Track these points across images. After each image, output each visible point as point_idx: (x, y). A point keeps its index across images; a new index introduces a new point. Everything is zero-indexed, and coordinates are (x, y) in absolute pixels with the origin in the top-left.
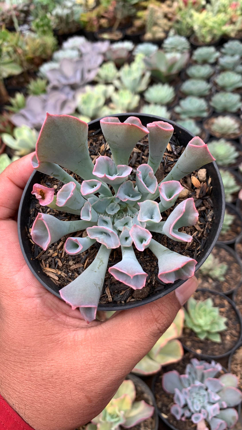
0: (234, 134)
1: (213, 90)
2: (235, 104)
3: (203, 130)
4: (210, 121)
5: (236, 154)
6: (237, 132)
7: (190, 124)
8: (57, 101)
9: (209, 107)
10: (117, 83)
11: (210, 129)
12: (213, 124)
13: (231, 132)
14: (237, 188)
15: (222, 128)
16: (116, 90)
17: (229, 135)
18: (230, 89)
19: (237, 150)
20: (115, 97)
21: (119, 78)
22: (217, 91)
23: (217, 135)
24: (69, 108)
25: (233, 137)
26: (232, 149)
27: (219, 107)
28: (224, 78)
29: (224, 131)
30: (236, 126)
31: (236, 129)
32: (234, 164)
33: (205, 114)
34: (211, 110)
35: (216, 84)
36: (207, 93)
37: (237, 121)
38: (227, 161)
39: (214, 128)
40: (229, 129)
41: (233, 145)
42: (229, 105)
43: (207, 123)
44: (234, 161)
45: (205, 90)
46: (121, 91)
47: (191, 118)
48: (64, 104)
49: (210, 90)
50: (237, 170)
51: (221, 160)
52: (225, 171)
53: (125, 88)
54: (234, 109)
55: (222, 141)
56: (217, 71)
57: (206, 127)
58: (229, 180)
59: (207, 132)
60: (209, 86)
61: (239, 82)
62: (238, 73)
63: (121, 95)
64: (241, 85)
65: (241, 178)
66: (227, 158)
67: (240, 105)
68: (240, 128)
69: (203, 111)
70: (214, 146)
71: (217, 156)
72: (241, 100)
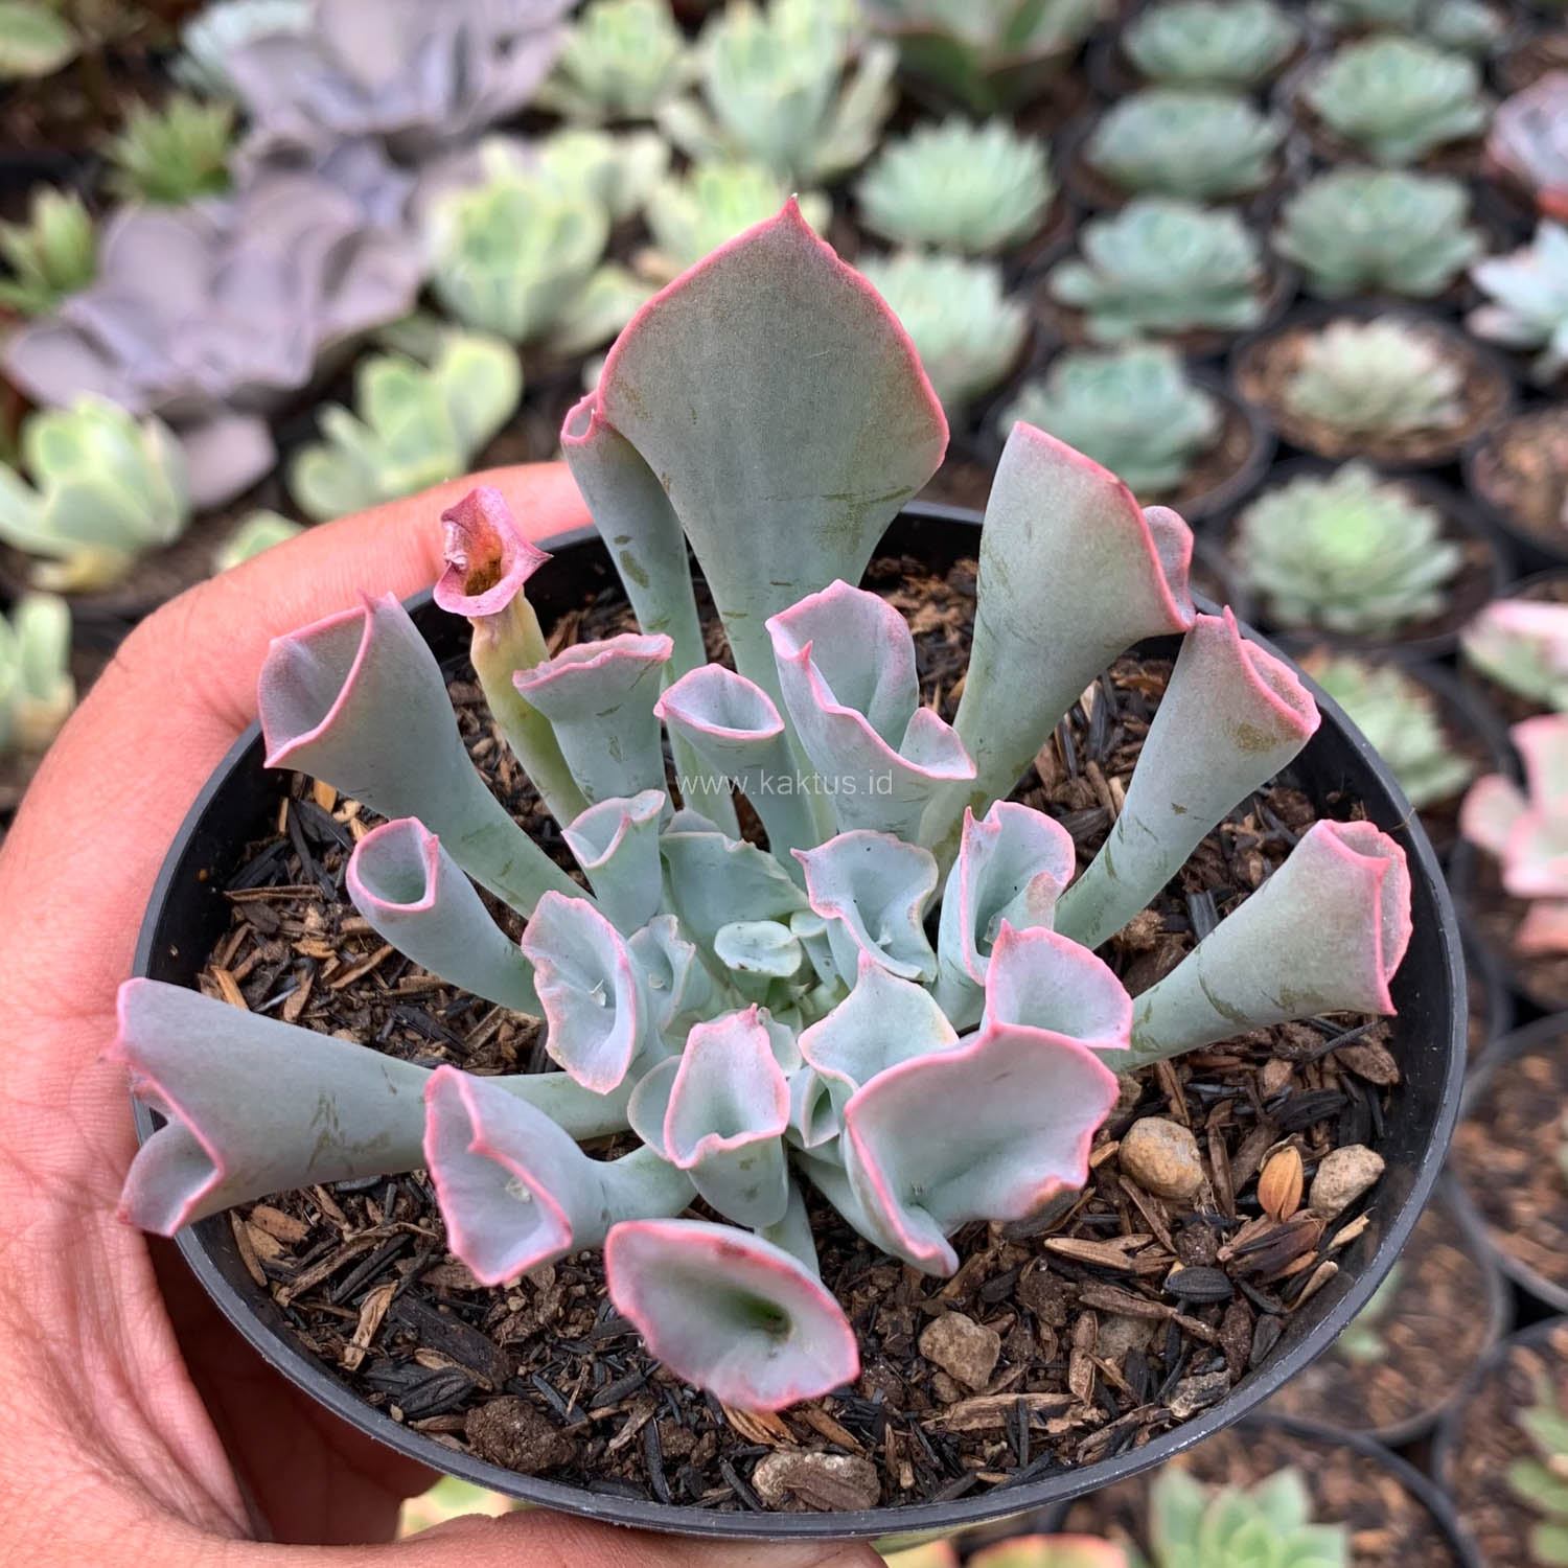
0: (1430, 433)
1: (1295, 158)
2: (1435, 245)
3: (1232, 412)
4: (1278, 355)
5: (1445, 561)
6: (1449, 416)
7: (1150, 375)
8: (298, 242)
9: (1271, 263)
10: (680, 119)
11: (1275, 407)
12: (1294, 370)
13: (1411, 418)
14: (1451, 775)
15: (1352, 399)
16: (680, 162)
17: (1398, 442)
18: (1400, 149)
19: (1450, 532)
20: (673, 208)
21: (696, 92)
22: (1319, 166)
23: (1324, 441)
24: (381, 280)
25: (1421, 451)
26: (1422, 526)
27: (1332, 267)
28: (1359, 77)
29: (1364, 416)
30: (1445, 380)
31: (1438, 402)
32: (1435, 625)
33: (1246, 313)
34: (1283, 284)
35: (1309, 120)
36: (1256, 175)
37: (1446, 353)
38: (1389, 606)
39: (1303, 394)
40: (1400, 399)
41: (1421, 501)
42: (1394, 249)
43: (1260, 369)
44: (1430, 605)
45: (1246, 161)
46: (709, 173)
47: (1153, 335)
48: (344, 256)
49: (1277, 155)
50: (1452, 660)
51: (1349, 601)
52: (1375, 665)
53: (736, 154)
54: (1430, 278)
55: (1356, 479)
56: (1316, 39)
57: (1250, 391)
58: (1401, 726)
59: (1262, 424)
60: (1267, 132)
61: (1455, 105)
62: (1450, 48)
63: (713, 198)
64: (1468, 120)
65: (1476, 708)
66: (1385, 587)
67: (1465, 247)
68: (1463, 395)
69: (1234, 292)
70: (1305, 511)
71: (1324, 577)
72: (1474, 217)
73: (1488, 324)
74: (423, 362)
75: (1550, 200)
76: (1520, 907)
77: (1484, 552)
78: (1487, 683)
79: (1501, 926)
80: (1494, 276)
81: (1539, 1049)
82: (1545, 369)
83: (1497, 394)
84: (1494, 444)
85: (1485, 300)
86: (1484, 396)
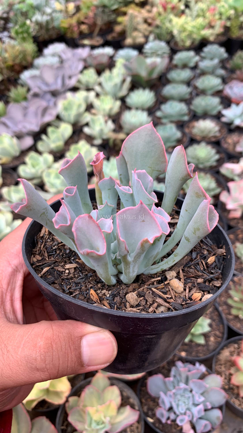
0: (215, 137)
1: (193, 94)
2: (215, 107)
3: (184, 134)
4: (191, 125)
5: (217, 157)
6: (218, 134)
7: (171, 128)
8: (38, 108)
9: (190, 110)
10: (98, 89)
11: (191, 133)
12: (193, 127)
13: (212, 134)
14: (218, 191)
15: (202, 132)
16: (98, 95)
17: (210, 138)
18: (210, 92)
19: (218, 152)
20: (97, 103)
21: (100, 84)
22: (197, 95)
23: (198, 138)
24: (51, 114)
25: (213, 140)
26: (213, 151)
27: (199, 111)
28: (203, 81)
29: (204, 134)
30: (217, 128)
31: (216, 132)
32: (216, 167)
33: (186, 118)
34: (192, 113)
35: (196, 88)
36: (187, 97)
37: (217, 124)
38: (208, 164)
39: (195, 131)
40: (210, 131)
41: (213, 147)
42: (209, 108)
43: (188, 127)
44: (215, 164)
45: (186, 94)
46: (102, 97)
47: (172, 122)
48: (45, 110)
49: (191, 93)
50: (218, 172)
51: (202, 163)
52: (206, 173)
53: (106, 94)
54: (215, 112)
55: (203, 144)
56: (197, 75)
57: (187, 130)
58: (210, 183)
59: (188, 136)
60: (189, 90)
61: (218, 85)
62: (218, 76)
63: (103, 101)
64: (220, 88)
65: (222, 180)
66: (208, 161)
67: (220, 107)
68: (220, 131)
69: (184, 115)
70: (195, 149)
71: (198, 160)
72: (222, 103)
73: (224, 120)
74: (57, 127)
75: (233, 100)
76: (229, 211)
77: (223, 155)
78: (224, 176)
79: (226, 214)
80: (225, 112)
81: (232, 233)
82: (233, 127)
83: (225, 130)
84: (225, 138)
85: (223, 116)
86: (223, 131)
